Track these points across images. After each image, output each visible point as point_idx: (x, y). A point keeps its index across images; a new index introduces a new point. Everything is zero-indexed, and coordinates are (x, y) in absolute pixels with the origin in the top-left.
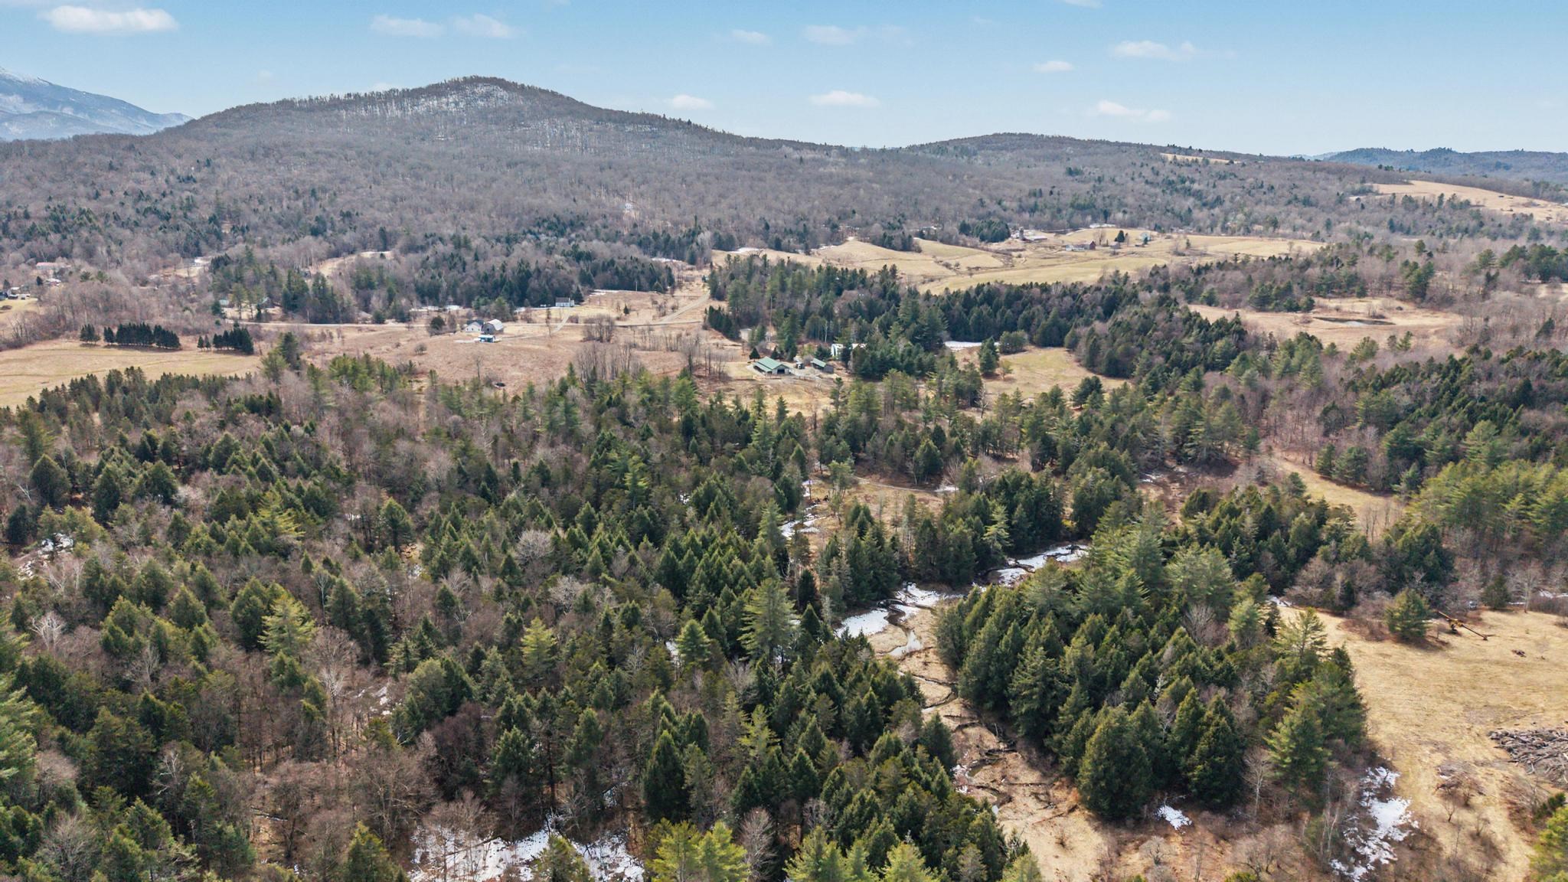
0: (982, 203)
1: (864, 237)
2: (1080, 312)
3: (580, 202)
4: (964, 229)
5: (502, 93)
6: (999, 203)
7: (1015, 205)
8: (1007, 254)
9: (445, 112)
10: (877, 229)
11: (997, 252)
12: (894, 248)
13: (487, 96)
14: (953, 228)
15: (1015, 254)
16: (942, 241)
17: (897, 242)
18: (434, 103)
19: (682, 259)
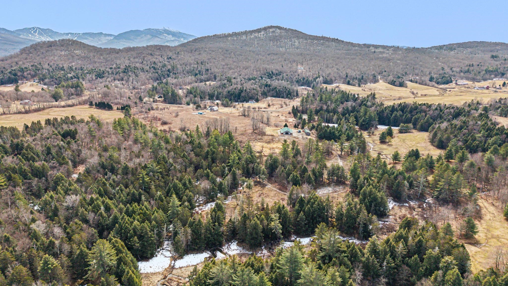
0: (443, 69)
1: (386, 81)
2: (441, 117)
3: (285, 67)
4: (431, 79)
5: (278, 31)
6: (451, 69)
7: (458, 70)
8: (445, 90)
9: (259, 37)
10: (391, 78)
11: (441, 89)
12: (396, 86)
13: (273, 32)
14: (427, 79)
15: (448, 90)
16: (419, 84)
17: (397, 83)
18: (257, 35)
19: (310, 87)
